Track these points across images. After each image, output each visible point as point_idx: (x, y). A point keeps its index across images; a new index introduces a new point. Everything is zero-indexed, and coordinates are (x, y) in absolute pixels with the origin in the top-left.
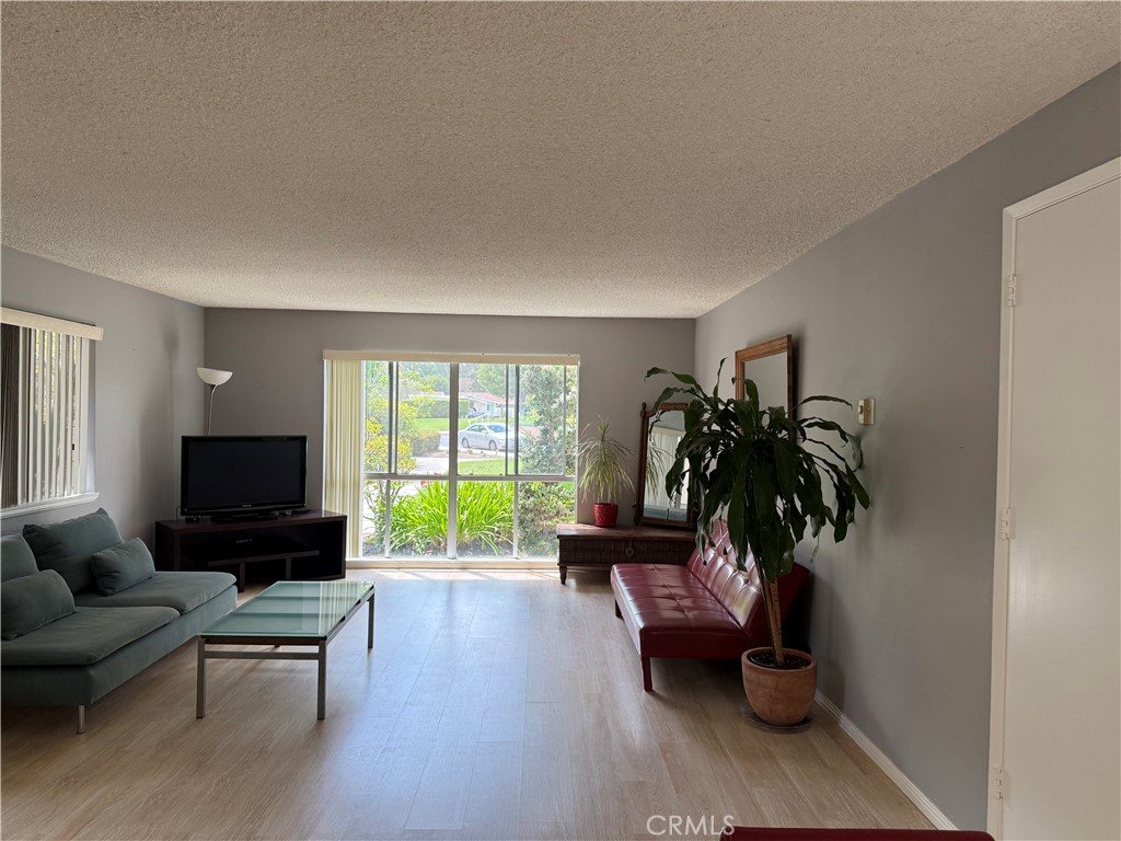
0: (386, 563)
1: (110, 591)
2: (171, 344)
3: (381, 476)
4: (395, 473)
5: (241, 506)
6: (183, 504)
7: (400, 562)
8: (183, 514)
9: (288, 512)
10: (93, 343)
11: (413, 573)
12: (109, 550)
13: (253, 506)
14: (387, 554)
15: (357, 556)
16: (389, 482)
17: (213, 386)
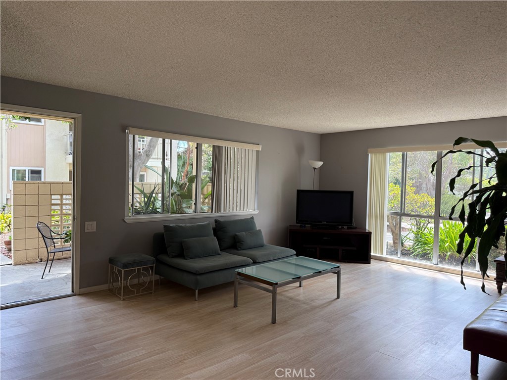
0: (397, 260)
1: (239, 249)
2: (300, 150)
3: (396, 214)
4: (404, 213)
5: (321, 222)
6: (297, 219)
7: (404, 261)
8: (297, 223)
9: (346, 227)
10: (258, 152)
11: (408, 268)
12: (244, 233)
13: (327, 222)
14: (399, 256)
15: (382, 254)
16: (400, 218)
17: (315, 169)
